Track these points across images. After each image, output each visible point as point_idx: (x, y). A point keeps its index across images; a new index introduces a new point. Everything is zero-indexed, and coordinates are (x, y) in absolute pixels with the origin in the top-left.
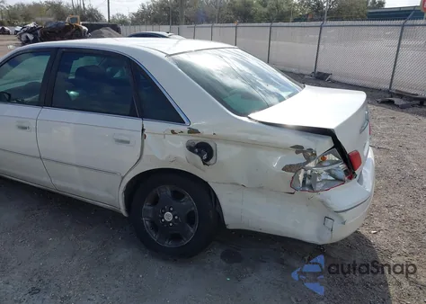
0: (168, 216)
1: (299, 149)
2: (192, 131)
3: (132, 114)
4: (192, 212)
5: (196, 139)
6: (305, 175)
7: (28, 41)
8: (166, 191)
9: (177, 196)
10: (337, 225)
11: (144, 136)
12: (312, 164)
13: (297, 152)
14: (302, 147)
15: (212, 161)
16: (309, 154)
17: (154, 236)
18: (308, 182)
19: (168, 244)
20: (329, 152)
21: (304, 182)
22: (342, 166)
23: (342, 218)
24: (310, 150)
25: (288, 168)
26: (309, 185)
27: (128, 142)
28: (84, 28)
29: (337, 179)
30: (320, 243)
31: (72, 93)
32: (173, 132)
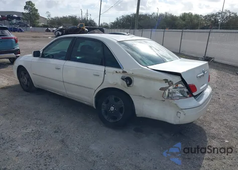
0: (112, 108)
1: (166, 81)
2: (124, 72)
3: (101, 64)
4: (122, 107)
5: (126, 75)
6: (169, 93)
7: (59, 35)
8: (112, 98)
9: (116, 100)
10: (182, 116)
11: (105, 73)
12: (171, 88)
13: (166, 82)
14: (167, 80)
15: (131, 85)
16: (170, 83)
17: (106, 117)
18: (170, 96)
19: (111, 121)
20: (179, 83)
21: (168, 96)
22: (186, 90)
23: (184, 112)
24: (171, 81)
25: (162, 89)
26: (170, 97)
27: (99, 76)
28: (86, 29)
29: (184, 96)
30: (175, 123)
31: (78, 57)
32: (116, 72)
